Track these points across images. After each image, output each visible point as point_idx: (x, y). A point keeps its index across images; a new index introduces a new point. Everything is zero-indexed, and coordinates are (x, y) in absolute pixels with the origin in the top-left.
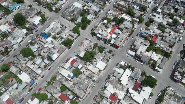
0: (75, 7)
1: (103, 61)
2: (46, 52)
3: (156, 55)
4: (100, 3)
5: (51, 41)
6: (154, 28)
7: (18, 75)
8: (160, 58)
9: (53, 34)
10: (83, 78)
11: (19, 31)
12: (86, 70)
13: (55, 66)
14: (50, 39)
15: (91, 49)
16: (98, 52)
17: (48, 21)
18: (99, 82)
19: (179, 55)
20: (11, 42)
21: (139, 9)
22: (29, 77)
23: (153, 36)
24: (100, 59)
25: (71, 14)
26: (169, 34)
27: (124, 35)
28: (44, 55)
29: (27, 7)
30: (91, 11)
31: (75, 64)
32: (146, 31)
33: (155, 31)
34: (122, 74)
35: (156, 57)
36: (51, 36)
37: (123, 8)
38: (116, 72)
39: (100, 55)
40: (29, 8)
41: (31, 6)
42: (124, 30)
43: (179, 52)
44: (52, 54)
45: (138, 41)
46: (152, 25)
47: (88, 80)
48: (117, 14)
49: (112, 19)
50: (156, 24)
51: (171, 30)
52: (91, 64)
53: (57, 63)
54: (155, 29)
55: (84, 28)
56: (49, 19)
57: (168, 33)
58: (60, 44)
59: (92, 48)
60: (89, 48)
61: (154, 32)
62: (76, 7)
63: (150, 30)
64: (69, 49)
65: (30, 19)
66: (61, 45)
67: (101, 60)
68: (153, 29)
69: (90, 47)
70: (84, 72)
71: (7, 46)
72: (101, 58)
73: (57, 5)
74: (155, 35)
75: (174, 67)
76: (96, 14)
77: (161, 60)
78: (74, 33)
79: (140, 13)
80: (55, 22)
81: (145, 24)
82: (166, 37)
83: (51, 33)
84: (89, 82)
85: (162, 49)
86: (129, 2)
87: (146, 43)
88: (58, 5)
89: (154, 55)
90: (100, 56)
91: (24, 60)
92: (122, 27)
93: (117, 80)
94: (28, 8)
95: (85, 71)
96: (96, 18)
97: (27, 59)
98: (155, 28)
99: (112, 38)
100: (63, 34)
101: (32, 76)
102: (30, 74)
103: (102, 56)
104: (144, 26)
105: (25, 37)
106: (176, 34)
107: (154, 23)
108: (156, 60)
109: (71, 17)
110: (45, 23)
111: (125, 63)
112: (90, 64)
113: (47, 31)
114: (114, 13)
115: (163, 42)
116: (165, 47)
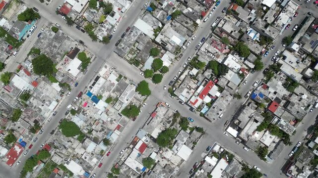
0: (139, 34)
1: (188, 146)
2: (100, 131)
3: (270, 135)
4: (187, 23)
6: (277, 85)
7: (65, 165)
8: (274, 142)
9: (106, 95)
10: (158, 171)
11: (48, 86)
12: (162, 158)
13: (115, 148)
15: (169, 122)
16: (180, 129)
17: (93, 63)
18: (181, 175)
19: (305, 134)
20: (41, 109)
21: (258, 39)
22: (81, 167)
23: (272, 102)
24: (183, 141)
25: (133, 47)
26: (299, 97)
27: (224, 101)
28: (98, 137)
29: (49, 31)
30: (170, 46)
31: (146, 151)
32: (263, 91)
33: (277, 91)
34: (214, 165)
35: (269, 139)
36: (103, 99)
37: (230, 38)
38: (205, 163)
39: (182, 134)
40: (53, 34)
41: (55, 30)
42: (225, 91)
43: (306, 129)
44: (109, 134)
45: (245, 112)
46: (275, 78)
47: (165, 174)
48: (217, 52)
49: (207, 63)
50: (282, 76)
51: (305, 91)
52: (169, 150)
53: (117, 145)
54: (279, 86)
55: (157, 79)
56: (94, 59)
57: (298, 95)
58: (119, 114)
59: (171, 121)
60: (166, 121)
61: (275, 93)
62: (141, 35)
63: (269, 88)
64: (134, 120)
65: (62, 67)
66: (121, 116)
67: (185, 144)
68: (274, 87)
69: (168, 119)
70: (159, 161)
71: (37, 118)
72: (185, 139)
73: (105, 27)
74: (277, 99)
75: (292, 154)
76: (178, 50)
77: (274, 145)
78: (141, 95)
79: (258, 50)
80: (106, 67)
81: (264, 73)
82: (293, 105)
83: (103, 95)
84: (166, 176)
85: (281, 128)
86: (242, 21)
87: (257, 118)
88: (107, 26)
89: (266, 136)
90: (183, 136)
91: (68, 142)
92: (222, 84)
93: (206, 174)
94: (51, 35)
95: (161, 160)
96: (178, 59)
97: (72, 140)
98: (280, 83)
99: (203, 103)
100: (123, 97)
101: (85, 166)
102: (81, 163)
103: (186, 136)
104: (261, 76)
105: (59, 98)
106: (312, 97)
107: (280, 74)
108: (268, 145)
109: (133, 54)
110: (89, 68)
111: (221, 148)
112: (167, 150)
113: (95, 91)
114: (212, 49)
115: (286, 113)
116: (287, 125)
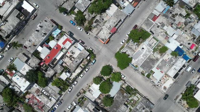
2: (177, 14)
5: (169, 42)
9: (167, 56)
14: (172, 46)
15: (97, 21)
16: (85, 13)
17: (179, 93)
25: (132, 108)
27: (33, 40)
28: (179, 8)
30: (90, 108)
39: (83, 8)
42: (32, 52)
44: (166, 10)
45: (11, 26)
48: (38, 95)
49: (50, 85)
55: (107, 70)
56: (177, 97)
58: (153, 34)
59: (95, 22)
60: (100, 23)
64: (136, 26)
66: (151, 31)
69: (98, 24)
76: (82, 102)
78: (127, 53)
80: (165, 88)
83: (170, 56)
90: (83, 5)
92: (34, 60)
96: (82, 91)
99: (57, 40)
100: (147, 53)
103: (79, 4)
109: (133, 100)
110: (184, 88)
113: (180, 62)
114: (43, 99)
